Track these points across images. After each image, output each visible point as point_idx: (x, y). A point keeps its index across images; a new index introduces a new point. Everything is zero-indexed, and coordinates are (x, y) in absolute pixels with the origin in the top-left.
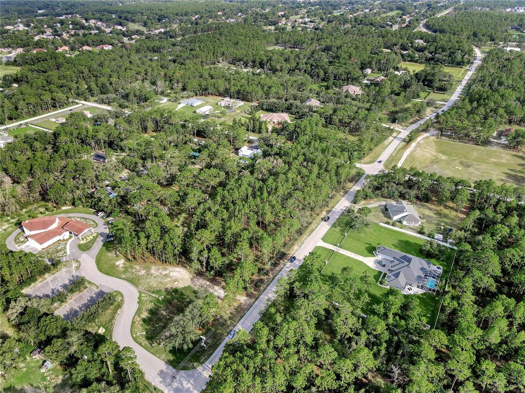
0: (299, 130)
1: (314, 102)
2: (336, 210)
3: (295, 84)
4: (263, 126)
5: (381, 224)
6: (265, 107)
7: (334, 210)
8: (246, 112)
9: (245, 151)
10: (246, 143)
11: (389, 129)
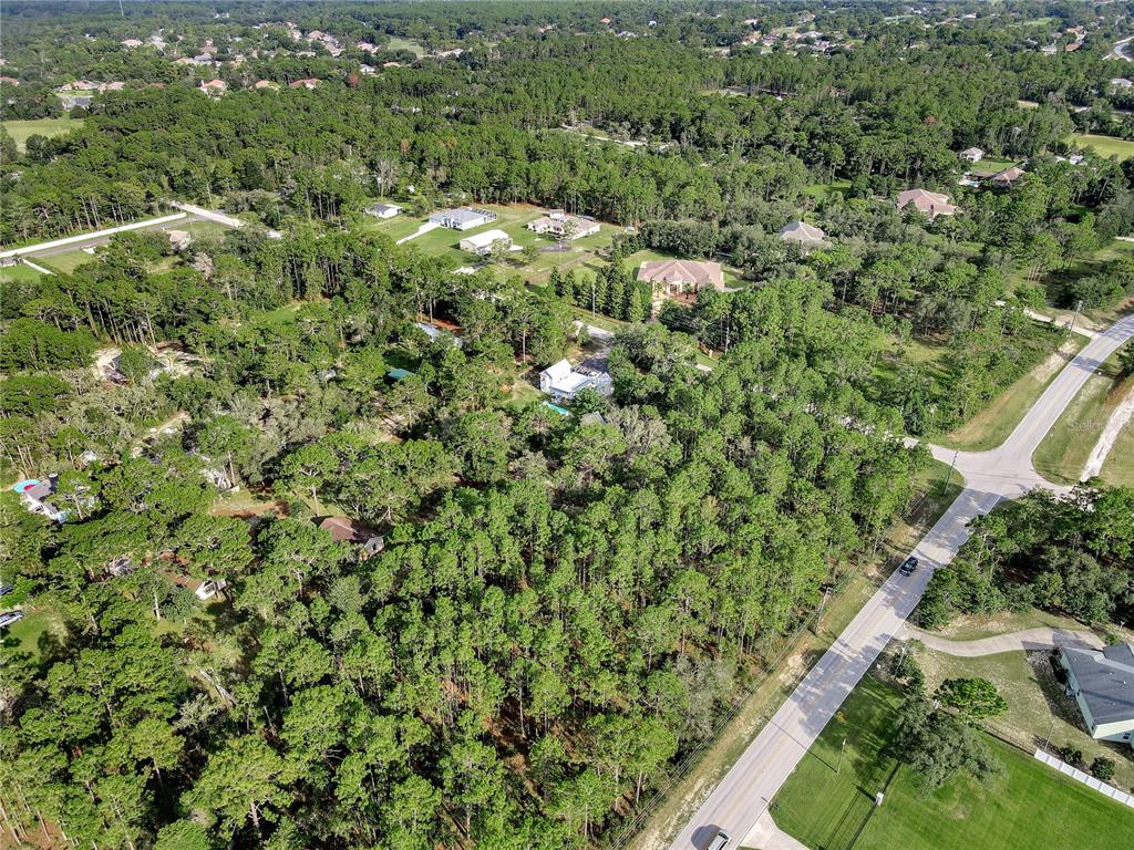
0: (743, 317)
1: (807, 234)
3: (758, 182)
4: (636, 299)
5: (1041, 756)
6: (655, 241)
7: (835, 648)
8: (601, 252)
9: (563, 377)
10: (575, 350)
11: (1049, 327)
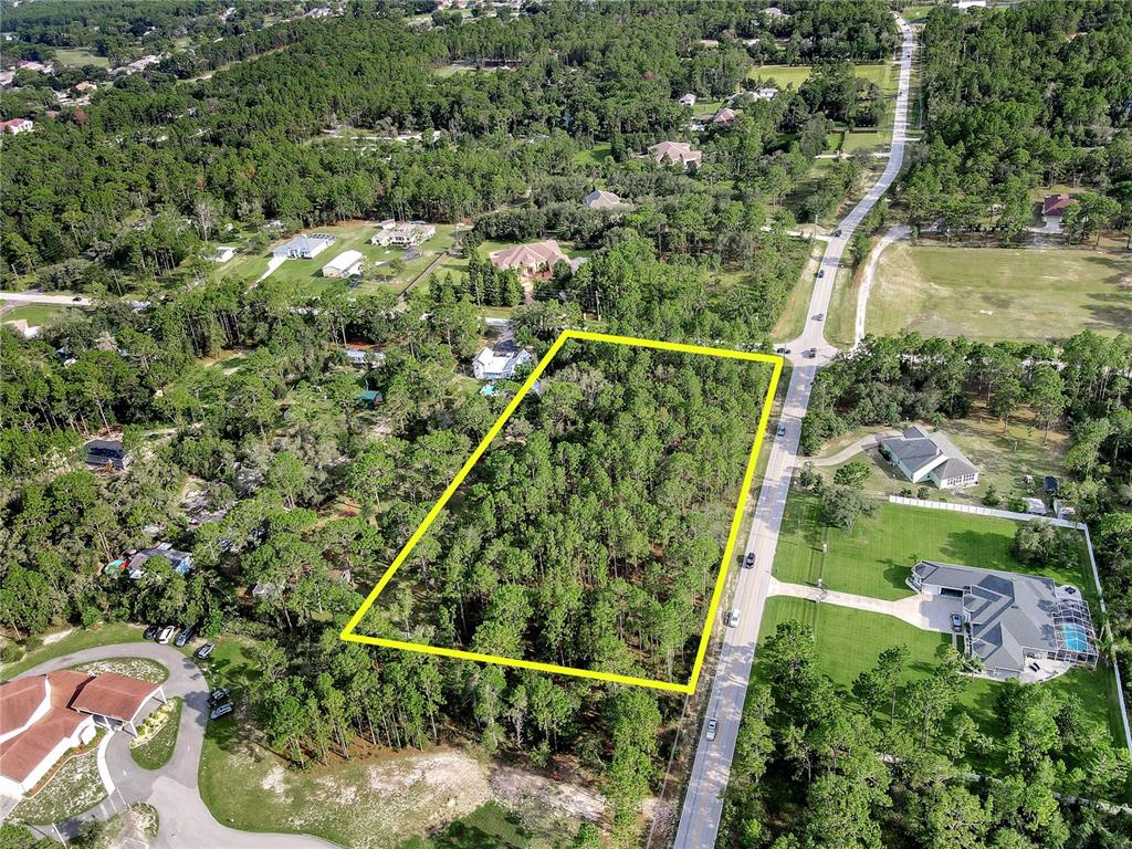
1: (606, 200)
2: (773, 484)
3: (542, 159)
4: (511, 286)
5: (892, 499)
7: (766, 483)
8: (450, 251)
9: (490, 363)
10: (482, 339)
11: (801, 240)
